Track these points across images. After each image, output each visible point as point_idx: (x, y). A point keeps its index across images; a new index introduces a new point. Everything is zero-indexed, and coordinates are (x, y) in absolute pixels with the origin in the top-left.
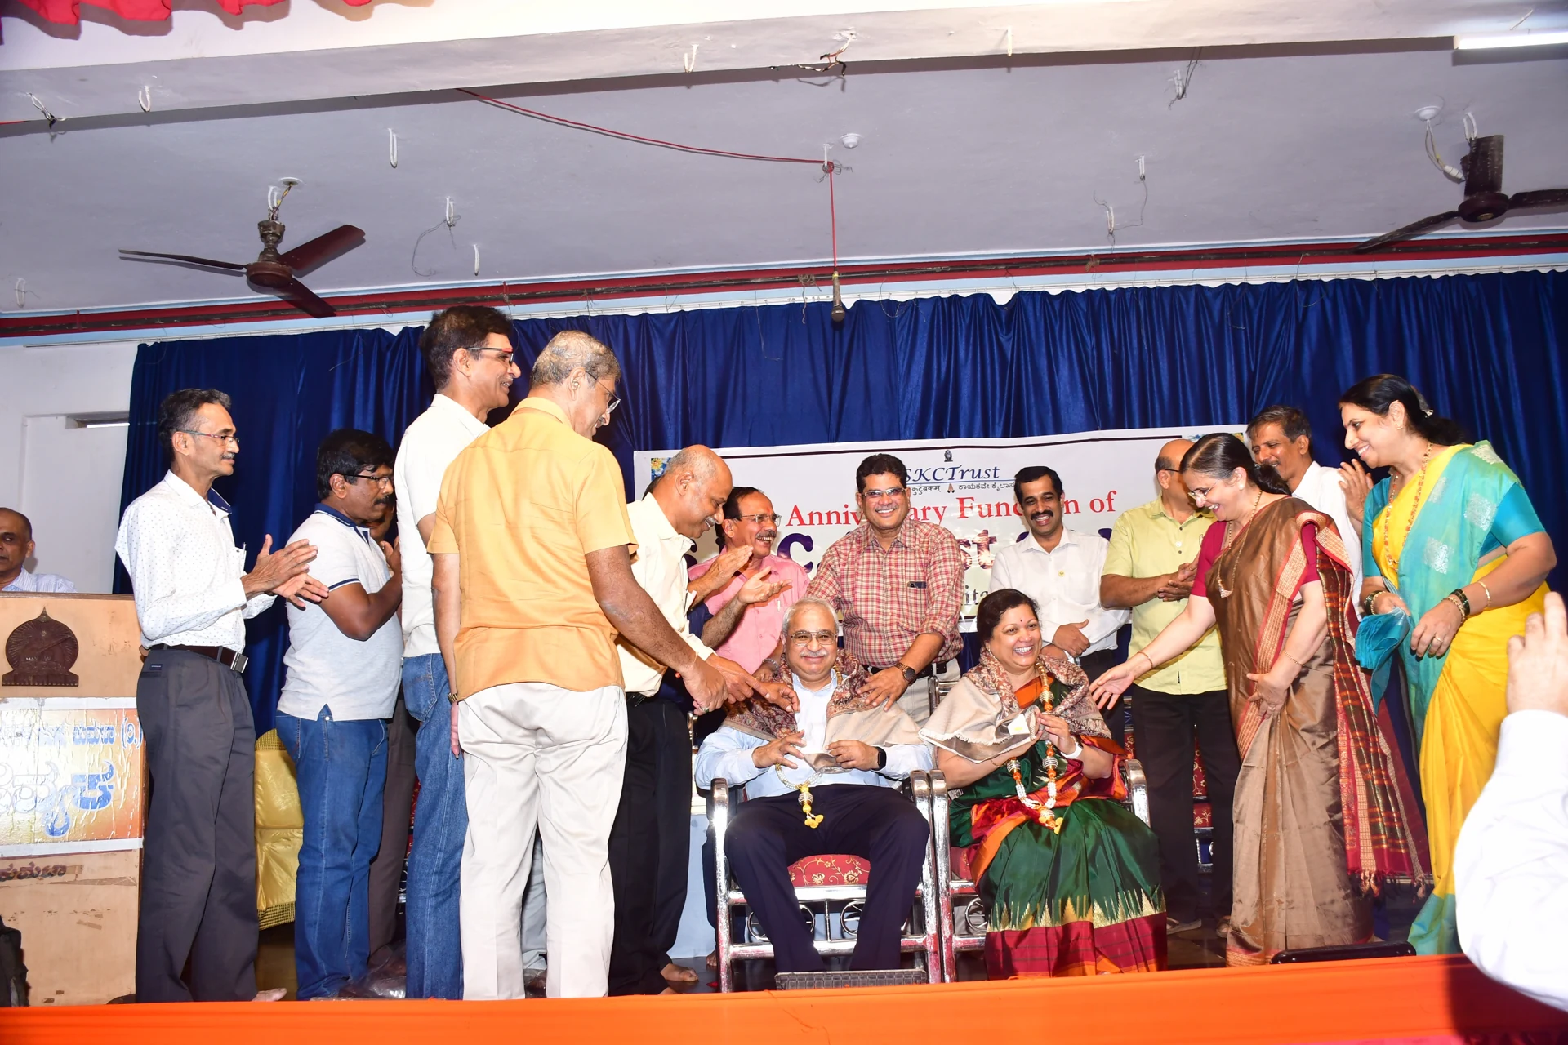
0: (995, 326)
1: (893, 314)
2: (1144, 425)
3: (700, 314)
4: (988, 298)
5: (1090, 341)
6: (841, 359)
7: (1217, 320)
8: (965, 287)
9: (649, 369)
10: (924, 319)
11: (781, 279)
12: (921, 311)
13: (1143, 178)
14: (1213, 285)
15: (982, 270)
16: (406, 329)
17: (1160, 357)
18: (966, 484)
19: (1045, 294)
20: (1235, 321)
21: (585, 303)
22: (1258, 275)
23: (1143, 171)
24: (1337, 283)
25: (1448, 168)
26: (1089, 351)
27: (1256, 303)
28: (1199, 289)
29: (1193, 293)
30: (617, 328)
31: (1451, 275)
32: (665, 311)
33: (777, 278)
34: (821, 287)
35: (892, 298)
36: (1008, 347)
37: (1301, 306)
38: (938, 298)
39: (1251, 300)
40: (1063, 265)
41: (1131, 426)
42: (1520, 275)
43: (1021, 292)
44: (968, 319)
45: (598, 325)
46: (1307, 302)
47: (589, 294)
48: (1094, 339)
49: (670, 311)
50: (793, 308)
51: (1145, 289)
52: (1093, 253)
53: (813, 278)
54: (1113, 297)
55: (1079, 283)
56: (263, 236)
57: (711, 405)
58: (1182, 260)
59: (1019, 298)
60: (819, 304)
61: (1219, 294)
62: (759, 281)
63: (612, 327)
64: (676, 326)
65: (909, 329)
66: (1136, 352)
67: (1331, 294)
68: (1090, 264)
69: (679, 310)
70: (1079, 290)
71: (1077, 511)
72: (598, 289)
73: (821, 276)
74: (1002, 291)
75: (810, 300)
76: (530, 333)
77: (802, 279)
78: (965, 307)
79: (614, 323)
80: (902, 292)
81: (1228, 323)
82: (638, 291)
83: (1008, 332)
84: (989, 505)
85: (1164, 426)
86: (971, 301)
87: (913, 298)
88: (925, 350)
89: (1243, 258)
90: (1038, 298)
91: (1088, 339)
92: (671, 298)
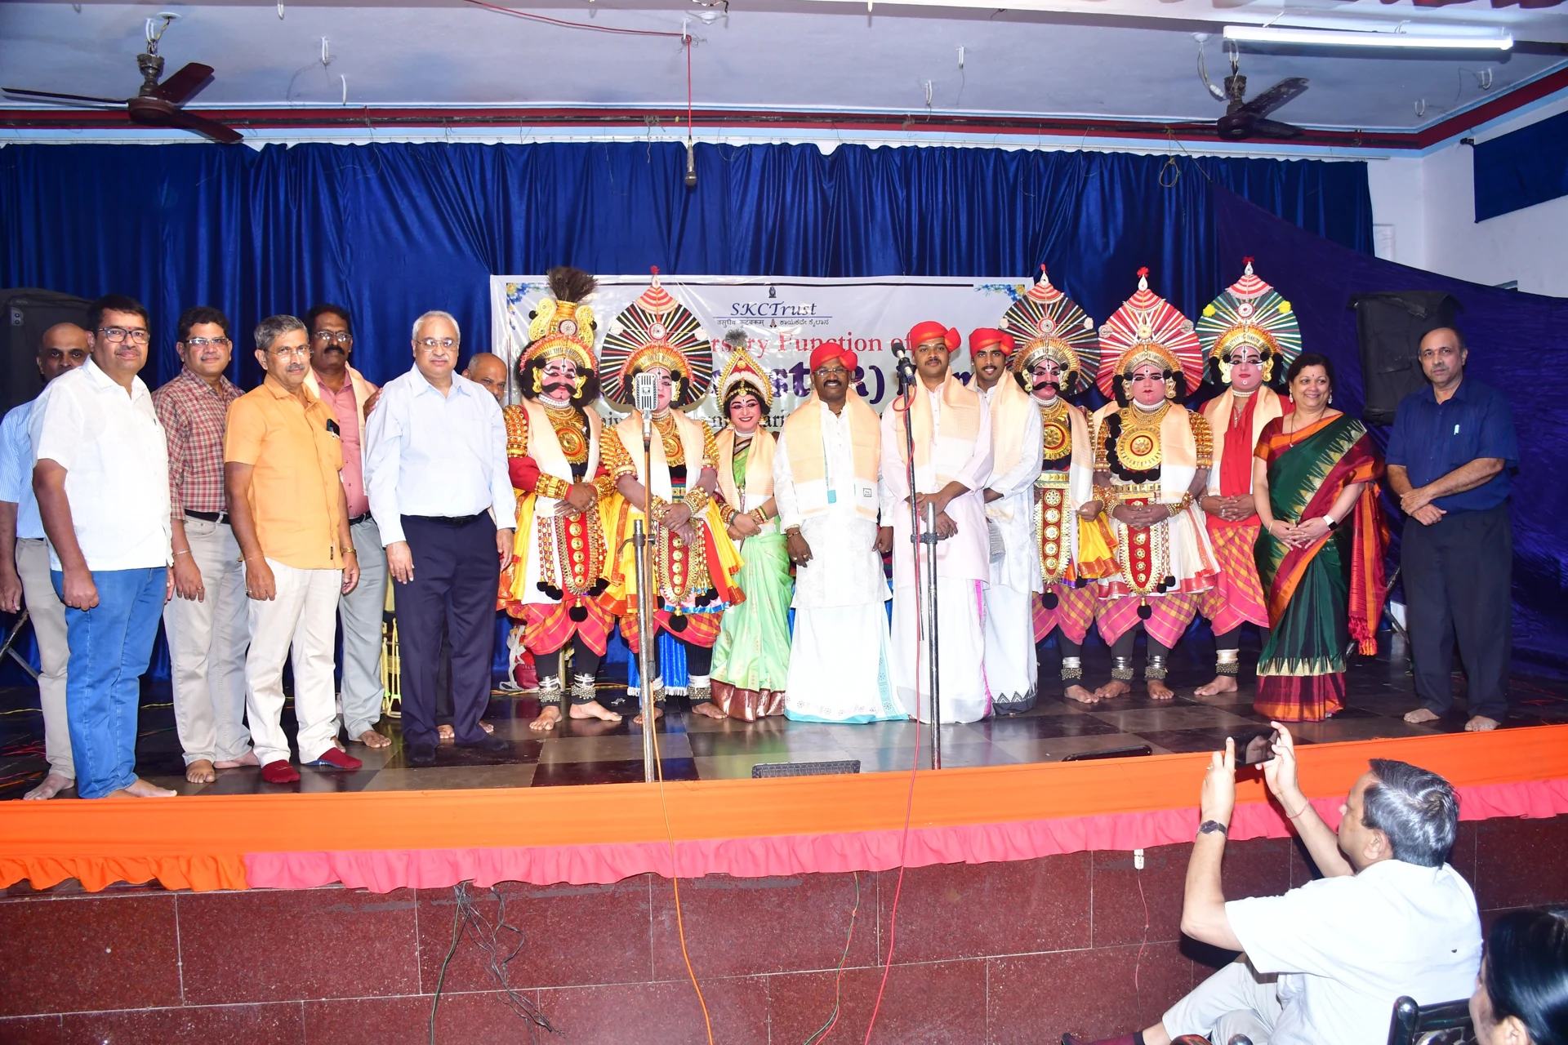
0: (819, 173)
1: (728, 157)
2: (944, 274)
3: (552, 146)
4: (814, 148)
5: (902, 195)
6: (681, 199)
7: (1011, 181)
8: (795, 136)
9: (503, 197)
10: (757, 164)
11: (629, 118)
12: (754, 158)
13: (962, 66)
14: (1011, 149)
15: (810, 121)
16: (268, 146)
17: (961, 211)
18: (787, 320)
19: (865, 147)
20: (1026, 189)
21: (444, 129)
22: (1050, 144)
23: (961, 61)
24: (1115, 155)
25: (1213, 87)
26: (900, 203)
27: (1046, 166)
28: (999, 152)
29: (993, 154)
30: (473, 156)
31: (1208, 156)
32: (519, 142)
33: (624, 118)
34: (665, 128)
35: (729, 142)
36: (830, 193)
37: (1083, 174)
38: (770, 145)
39: (1041, 165)
40: (882, 122)
41: (932, 274)
42: (1262, 162)
43: (843, 144)
44: (795, 167)
45: (456, 151)
46: (1088, 172)
47: (448, 122)
48: (905, 193)
49: (524, 143)
50: (638, 146)
51: (953, 149)
52: (909, 114)
53: (658, 119)
54: (924, 154)
55: (896, 139)
56: (143, 70)
57: (561, 234)
58: (987, 125)
59: (842, 149)
60: (662, 143)
61: (1015, 158)
62: (608, 119)
63: (468, 153)
64: (529, 156)
65: (743, 170)
66: (940, 206)
67: (1109, 166)
68: (906, 123)
69: (532, 142)
70: (895, 145)
71: (880, 349)
72: (456, 118)
73: (666, 117)
74: (827, 142)
75: (653, 140)
76: (390, 157)
77: (647, 119)
78: (793, 156)
79: (470, 150)
80: (738, 137)
81: (1020, 188)
82: (494, 122)
83: (830, 180)
84: (805, 341)
85: (960, 275)
86: (800, 149)
87: (747, 143)
88: (757, 191)
89: (1038, 127)
90: (858, 151)
91: (900, 195)
92: (526, 129)
